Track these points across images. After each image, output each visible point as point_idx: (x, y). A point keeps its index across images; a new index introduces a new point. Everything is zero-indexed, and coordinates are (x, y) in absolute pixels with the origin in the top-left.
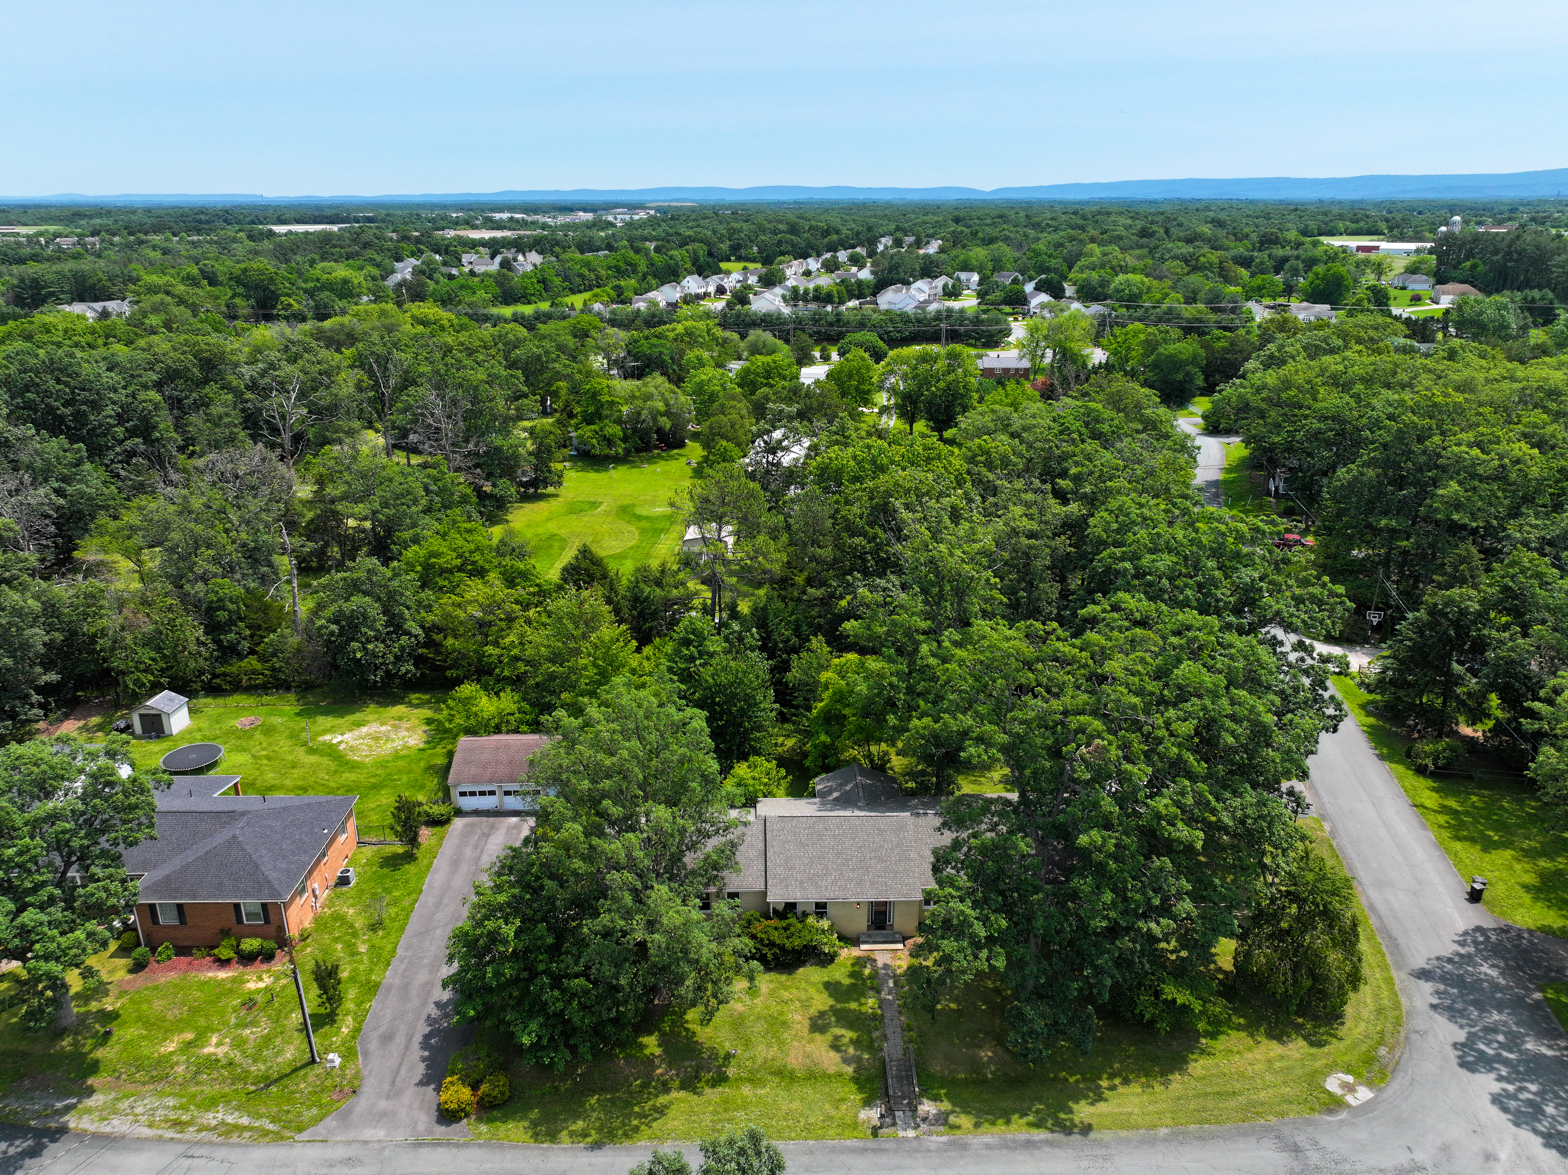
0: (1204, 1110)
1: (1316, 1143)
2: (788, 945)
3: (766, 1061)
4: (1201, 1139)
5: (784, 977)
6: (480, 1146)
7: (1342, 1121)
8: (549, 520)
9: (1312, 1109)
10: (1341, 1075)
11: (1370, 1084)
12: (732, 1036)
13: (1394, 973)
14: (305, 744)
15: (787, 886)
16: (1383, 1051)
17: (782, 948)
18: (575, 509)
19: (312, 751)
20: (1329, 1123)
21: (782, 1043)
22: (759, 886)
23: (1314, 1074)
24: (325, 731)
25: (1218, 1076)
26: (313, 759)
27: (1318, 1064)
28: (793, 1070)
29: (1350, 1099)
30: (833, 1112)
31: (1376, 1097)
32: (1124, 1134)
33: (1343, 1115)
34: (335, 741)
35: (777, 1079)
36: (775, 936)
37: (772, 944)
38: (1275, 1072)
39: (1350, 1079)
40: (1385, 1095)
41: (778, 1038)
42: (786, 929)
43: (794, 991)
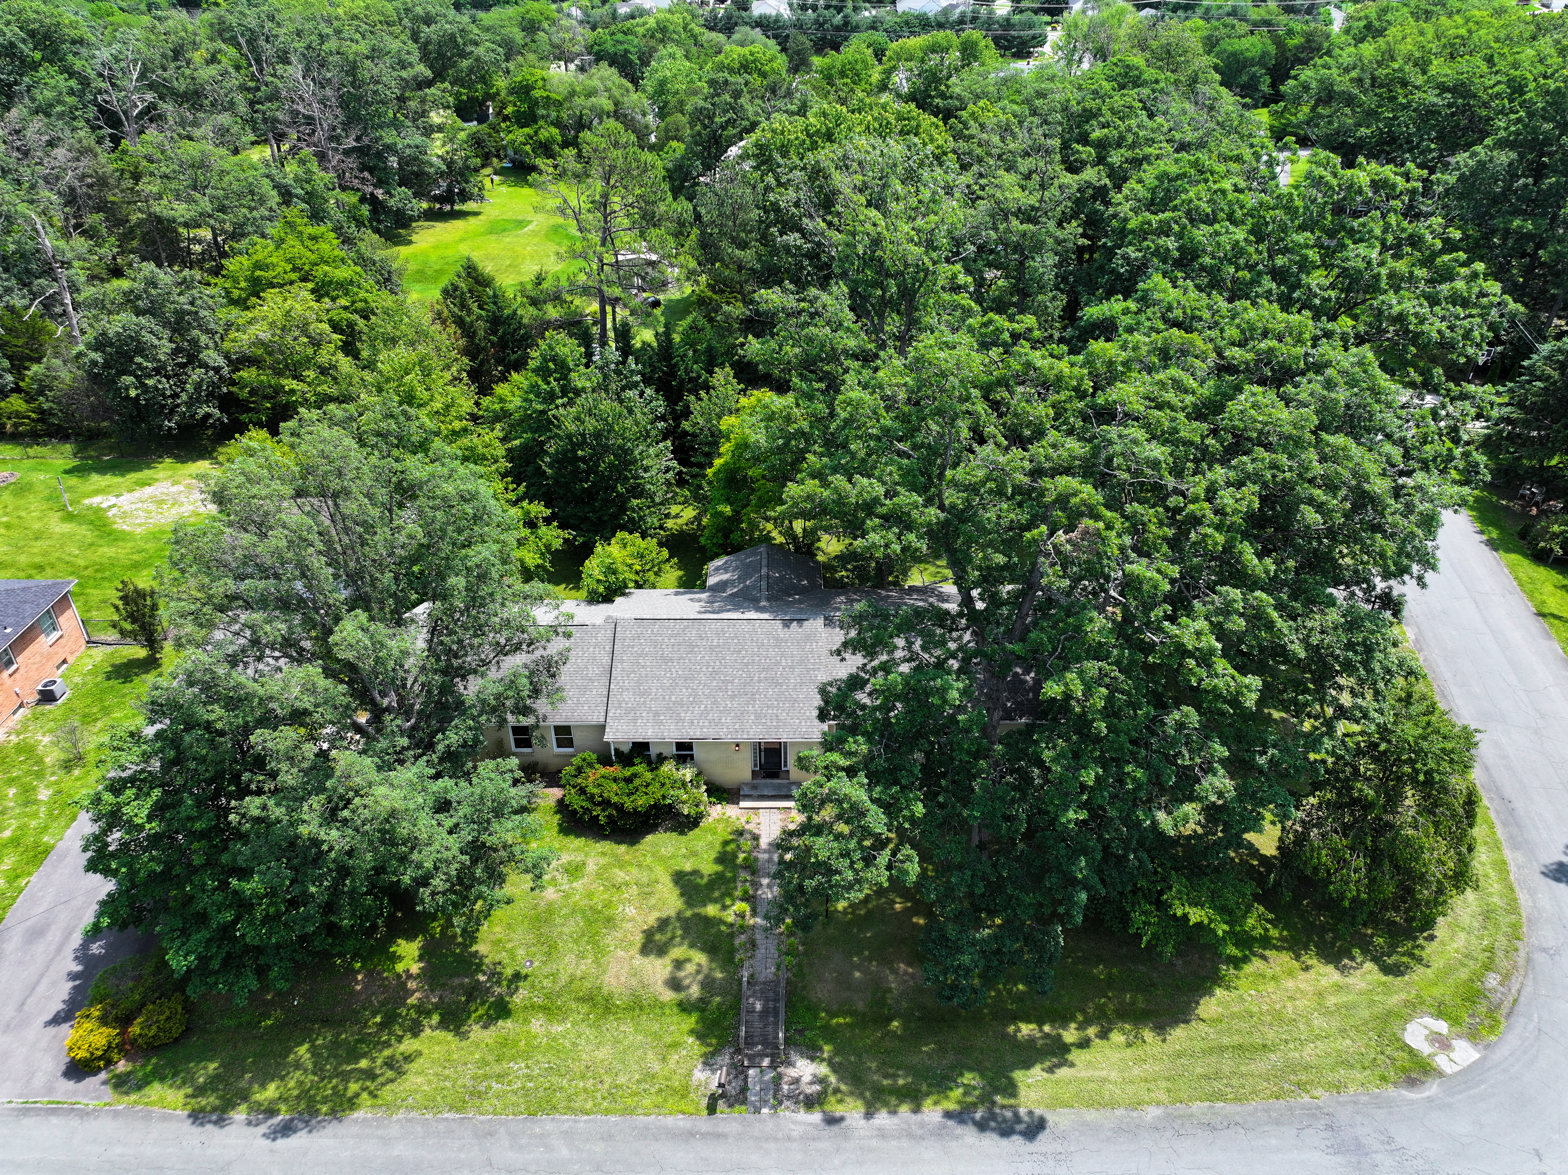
0: (1217, 1076)
1: (1390, 1140)
2: (628, 804)
3: (572, 979)
4: (1211, 1127)
5: (623, 848)
6: (116, 1114)
7: (1430, 1099)
8: (462, 240)
9: (1383, 1078)
10: (1428, 1021)
11: (1473, 1036)
12: (531, 938)
13: (1508, 854)
14: (64, 508)
15: (635, 720)
16: (1492, 981)
17: (619, 808)
18: (497, 229)
19: (70, 517)
20: (1412, 1102)
21: (600, 951)
22: (597, 718)
23: (1388, 1016)
24: (97, 492)
25: (1240, 1017)
26: (68, 528)
27: (1394, 1000)
28: (611, 995)
29: (1441, 1061)
30: (657, 1067)
31: (1483, 1059)
32: (1091, 1115)
33: (1432, 1089)
34: (104, 505)
35: (584, 1008)
36: (612, 792)
37: (606, 803)
38: (1328, 1013)
39: (1442, 1026)
40: (1498, 1055)
41: (596, 944)
42: (628, 780)
43: (634, 870)
